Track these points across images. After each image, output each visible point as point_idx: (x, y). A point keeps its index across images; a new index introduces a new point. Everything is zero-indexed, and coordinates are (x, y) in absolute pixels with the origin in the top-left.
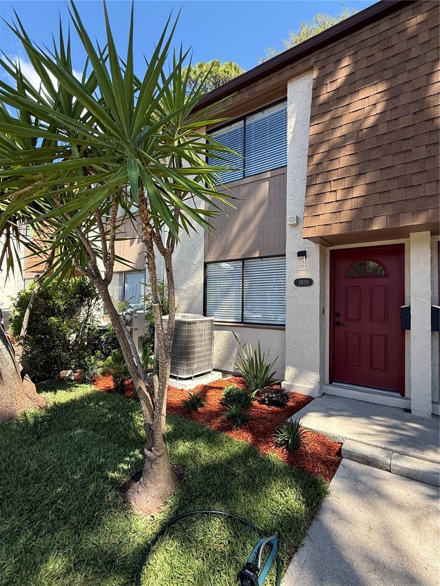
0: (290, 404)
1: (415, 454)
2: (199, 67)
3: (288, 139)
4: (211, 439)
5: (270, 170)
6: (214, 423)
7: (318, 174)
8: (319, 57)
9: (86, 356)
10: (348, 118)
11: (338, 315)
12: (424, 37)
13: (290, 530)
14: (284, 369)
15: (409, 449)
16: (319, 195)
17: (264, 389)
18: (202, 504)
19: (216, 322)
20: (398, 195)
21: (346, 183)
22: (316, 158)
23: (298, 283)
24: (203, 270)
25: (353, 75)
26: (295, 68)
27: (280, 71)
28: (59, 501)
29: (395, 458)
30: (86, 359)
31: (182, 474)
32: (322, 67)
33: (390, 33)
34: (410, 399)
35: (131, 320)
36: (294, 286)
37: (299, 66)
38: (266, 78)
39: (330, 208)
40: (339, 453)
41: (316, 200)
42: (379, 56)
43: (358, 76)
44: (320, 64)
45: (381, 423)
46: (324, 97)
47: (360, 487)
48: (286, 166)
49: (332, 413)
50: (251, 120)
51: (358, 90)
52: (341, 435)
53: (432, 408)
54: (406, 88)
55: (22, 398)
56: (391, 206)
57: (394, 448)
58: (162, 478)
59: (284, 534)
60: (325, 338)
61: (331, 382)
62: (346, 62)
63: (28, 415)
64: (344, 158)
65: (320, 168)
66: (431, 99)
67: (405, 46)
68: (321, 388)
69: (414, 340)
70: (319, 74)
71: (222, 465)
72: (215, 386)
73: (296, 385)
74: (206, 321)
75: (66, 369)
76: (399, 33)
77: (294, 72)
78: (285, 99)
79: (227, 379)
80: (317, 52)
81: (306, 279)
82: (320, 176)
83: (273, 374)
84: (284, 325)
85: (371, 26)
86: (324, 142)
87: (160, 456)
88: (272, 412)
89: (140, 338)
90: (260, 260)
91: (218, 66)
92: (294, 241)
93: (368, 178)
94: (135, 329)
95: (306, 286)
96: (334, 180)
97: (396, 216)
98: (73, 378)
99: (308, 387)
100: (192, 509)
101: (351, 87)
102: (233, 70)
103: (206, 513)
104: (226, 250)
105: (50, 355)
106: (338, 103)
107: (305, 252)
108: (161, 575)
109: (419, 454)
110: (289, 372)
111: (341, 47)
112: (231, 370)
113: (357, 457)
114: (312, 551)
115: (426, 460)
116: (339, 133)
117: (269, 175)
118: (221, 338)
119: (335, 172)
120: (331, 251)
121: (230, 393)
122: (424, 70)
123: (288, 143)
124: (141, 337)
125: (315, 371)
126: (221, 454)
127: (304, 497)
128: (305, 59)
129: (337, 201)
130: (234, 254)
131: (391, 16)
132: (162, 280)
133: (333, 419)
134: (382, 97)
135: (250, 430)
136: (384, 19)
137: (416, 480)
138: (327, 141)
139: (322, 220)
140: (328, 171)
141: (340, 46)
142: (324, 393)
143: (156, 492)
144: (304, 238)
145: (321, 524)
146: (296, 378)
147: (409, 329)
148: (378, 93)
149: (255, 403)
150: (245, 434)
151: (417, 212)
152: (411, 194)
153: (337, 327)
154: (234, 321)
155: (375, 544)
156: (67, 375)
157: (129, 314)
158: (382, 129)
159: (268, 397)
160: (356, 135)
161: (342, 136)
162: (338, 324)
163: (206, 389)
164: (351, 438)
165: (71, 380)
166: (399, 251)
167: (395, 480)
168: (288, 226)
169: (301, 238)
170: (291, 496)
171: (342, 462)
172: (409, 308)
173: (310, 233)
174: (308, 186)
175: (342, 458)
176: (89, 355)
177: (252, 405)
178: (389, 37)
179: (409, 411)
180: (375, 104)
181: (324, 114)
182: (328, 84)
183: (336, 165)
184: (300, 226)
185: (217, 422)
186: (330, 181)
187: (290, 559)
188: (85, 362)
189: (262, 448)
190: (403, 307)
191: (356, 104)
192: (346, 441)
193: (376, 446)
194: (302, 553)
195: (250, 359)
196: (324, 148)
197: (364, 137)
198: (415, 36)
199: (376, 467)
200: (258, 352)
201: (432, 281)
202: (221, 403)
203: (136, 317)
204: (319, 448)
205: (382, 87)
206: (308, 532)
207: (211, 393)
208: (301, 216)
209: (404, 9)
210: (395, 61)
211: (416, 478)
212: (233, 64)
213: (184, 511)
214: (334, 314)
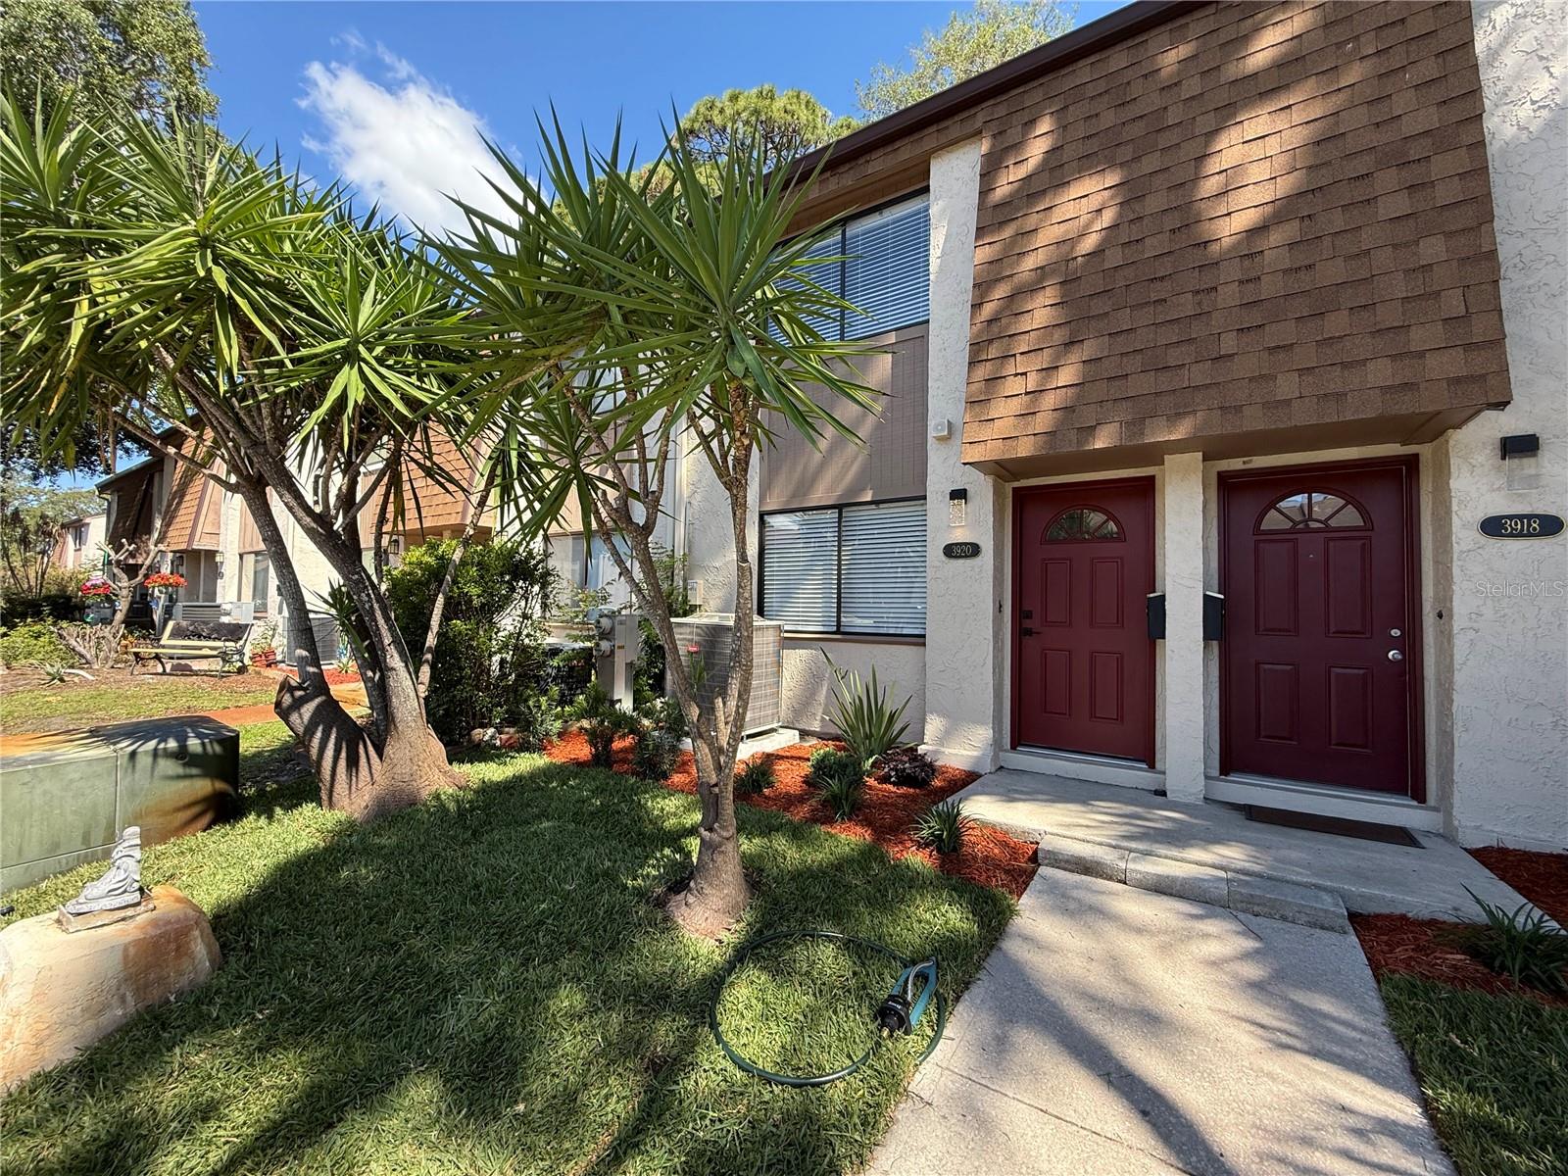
0: (937, 783)
1: (1169, 853)
2: (731, 100)
3: (931, 268)
4: (797, 834)
5: (896, 330)
6: (798, 812)
7: (990, 341)
8: (992, 114)
9: (530, 696)
10: (1049, 234)
11: (1029, 615)
12: (1192, 86)
13: (956, 959)
14: (923, 721)
15: (1157, 846)
16: (993, 380)
17: (888, 754)
18: (801, 923)
19: (787, 632)
20: (1142, 384)
21: (1043, 359)
22: (988, 310)
23: (950, 551)
24: (757, 528)
25: (1059, 152)
26: (946, 132)
27: (916, 136)
28: (550, 921)
29: (1134, 860)
30: (531, 703)
31: (759, 882)
32: (1000, 133)
33: (1130, 74)
34: (1164, 773)
35: (612, 629)
36: (943, 558)
37: (953, 125)
38: (889, 149)
39: (1015, 406)
40: (1034, 858)
41: (987, 391)
42: (1109, 119)
43: (1069, 153)
44: (994, 127)
45: (1109, 811)
46: (1002, 189)
47: (1072, 906)
48: (927, 321)
49: (1017, 796)
50: (856, 229)
51: (1068, 182)
52: (1036, 827)
53: (1205, 786)
54: (1159, 181)
55: (429, 766)
56: (1130, 404)
57: (1133, 845)
58: (731, 879)
59: (946, 963)
60: (1003, 659)
61: (1013, 747)
62: (1044, 125)
63: (443, 797)
64: (1040, 312)
65: (995, 328)
66: (1203, 205)
67: (1156, 101)
68: (995, 758)
69: (1172, 659)
70: (993, 146)
71: (824, 873)
72: (788, 754)
73: (947, 751)
74: (768, 627)
75: (483, 726)
76: (1145, 76)
77: (943, 140)
78: (926, 190)
79: (808, 744)
80: (992, 102)
81: (966, 544)
82: (995, 344)
83: (903, 730)
84: (924, 636)
85: (1093, 59)
86: (1003, 278)
87: (727, 839)
88: (904, 796)
89: (630, 665)
90: (873, 507)
91: (772, 98)
92: (943, 470)
93: (1087, 351)
94: (619, 647)
95: (966, 557)
96: (1022, 354)
97: (1137, 424)
98: (498, 743)
99: (969, 753)
100: (785, 929)
101: (1054, 175)
102: (803, 107)
103: (810, 936)
104: (805, 485)
105: (454, 696)
106: (1030, 205)
107: (965, 490)
108: (748, 1014)
109: (1174, 853)
110: (933, 726)
111: (1037, 95)
112: (816, 727)
113: (1067, 861)
114: (993, 988)
115: (1190, 862)
116: (1030, 263)
117: (892, 338)
118: (796, 661)
119: (1023, 336)
120: (1015, 490)
121: (823, 760)
122: (1190, 150)
123: (932, 277)
124: (631, 663)
125: (983, 723)
126: (817, 856)
127: (974, 915)
128: (966, 114)
129: (1027, 393)
130: (820, 495)
131: (1130, 43)
132: (670, 548)
133: (1020, 805)
134: (1112, 198)
135: (868, 822)
136: (1118, 48)
137: (1171, 895)
138: (1008, 276)
139: (1000, 428)
140: (1010, 336)
141: (1033, 94)
142: (1002, 767)
143: (721, 902)
144: (965, 464)
145: (1005, 955)
146: (945, 737)
147: (1164, 637)
148: (1105, 189)
149: (871, 781)
150: (859, 830)
151: (1176, 416)
152: (1165, 382)
153: (1027, 640)
154: (821, 629)
155: (1099, 980)
156: (486, 738)
157: (606, 616)
158: (1114, 258)
159: (895, 769)
160: (1064, 268)
161: (1037, 269)
162: (1029, 632)
163: (770, 759)
164: (1055, 831)
165: (494, 747)
166: (1145, 491)
167: (1133, 895)
168: (930, 440)
169: (959, 464)
170: (950, 915)
171: (1039, 871)
172: (1163, 598)
173: (976, 454)
174: (973, 363)
175: (1039, 865)
176: (535, 695)
177: (864, 784)
178: (1128, 83)
179: (1163, 794)
180: (1100, 210)
181: (1002, 224)
182: (1011, 167)
183: (1026, 324)
184: (956, 441)
185: (802, 812)
186: (1015, 355)
187: (957, 999)
188: (529, 708)
189: (893, 851)
190: (1152, 595)
191: (1064, 208)
192: (1046, 837)
193: (1101, 844)
194: (977, 991)
195: (857, 701)
196: (1001, 291)
197: (1079, 271)
198: (1176, 84)
199: (1101, 877)
200: (873, 689)
201: (1205, 549)
202: (804, 782)
203: (621, 623)
204: (996, 851)
205: (1112, 179)
206: (985, 964)
207: (781, 767)
208: (957, 421)
209: (1154, 33)
210: (1137, 130)
211: (1170, 891)
212: (802, 96)
213: (772, 932)
214: (1020, 614)
